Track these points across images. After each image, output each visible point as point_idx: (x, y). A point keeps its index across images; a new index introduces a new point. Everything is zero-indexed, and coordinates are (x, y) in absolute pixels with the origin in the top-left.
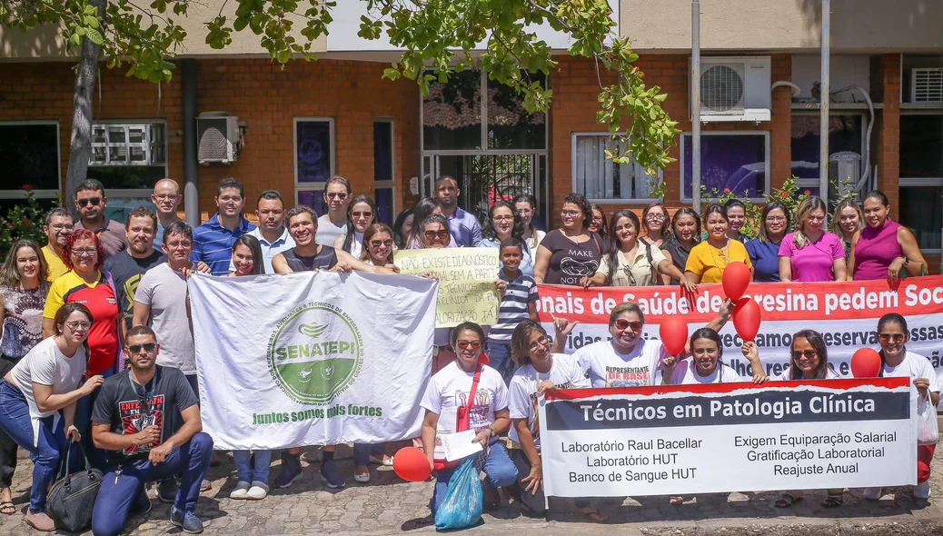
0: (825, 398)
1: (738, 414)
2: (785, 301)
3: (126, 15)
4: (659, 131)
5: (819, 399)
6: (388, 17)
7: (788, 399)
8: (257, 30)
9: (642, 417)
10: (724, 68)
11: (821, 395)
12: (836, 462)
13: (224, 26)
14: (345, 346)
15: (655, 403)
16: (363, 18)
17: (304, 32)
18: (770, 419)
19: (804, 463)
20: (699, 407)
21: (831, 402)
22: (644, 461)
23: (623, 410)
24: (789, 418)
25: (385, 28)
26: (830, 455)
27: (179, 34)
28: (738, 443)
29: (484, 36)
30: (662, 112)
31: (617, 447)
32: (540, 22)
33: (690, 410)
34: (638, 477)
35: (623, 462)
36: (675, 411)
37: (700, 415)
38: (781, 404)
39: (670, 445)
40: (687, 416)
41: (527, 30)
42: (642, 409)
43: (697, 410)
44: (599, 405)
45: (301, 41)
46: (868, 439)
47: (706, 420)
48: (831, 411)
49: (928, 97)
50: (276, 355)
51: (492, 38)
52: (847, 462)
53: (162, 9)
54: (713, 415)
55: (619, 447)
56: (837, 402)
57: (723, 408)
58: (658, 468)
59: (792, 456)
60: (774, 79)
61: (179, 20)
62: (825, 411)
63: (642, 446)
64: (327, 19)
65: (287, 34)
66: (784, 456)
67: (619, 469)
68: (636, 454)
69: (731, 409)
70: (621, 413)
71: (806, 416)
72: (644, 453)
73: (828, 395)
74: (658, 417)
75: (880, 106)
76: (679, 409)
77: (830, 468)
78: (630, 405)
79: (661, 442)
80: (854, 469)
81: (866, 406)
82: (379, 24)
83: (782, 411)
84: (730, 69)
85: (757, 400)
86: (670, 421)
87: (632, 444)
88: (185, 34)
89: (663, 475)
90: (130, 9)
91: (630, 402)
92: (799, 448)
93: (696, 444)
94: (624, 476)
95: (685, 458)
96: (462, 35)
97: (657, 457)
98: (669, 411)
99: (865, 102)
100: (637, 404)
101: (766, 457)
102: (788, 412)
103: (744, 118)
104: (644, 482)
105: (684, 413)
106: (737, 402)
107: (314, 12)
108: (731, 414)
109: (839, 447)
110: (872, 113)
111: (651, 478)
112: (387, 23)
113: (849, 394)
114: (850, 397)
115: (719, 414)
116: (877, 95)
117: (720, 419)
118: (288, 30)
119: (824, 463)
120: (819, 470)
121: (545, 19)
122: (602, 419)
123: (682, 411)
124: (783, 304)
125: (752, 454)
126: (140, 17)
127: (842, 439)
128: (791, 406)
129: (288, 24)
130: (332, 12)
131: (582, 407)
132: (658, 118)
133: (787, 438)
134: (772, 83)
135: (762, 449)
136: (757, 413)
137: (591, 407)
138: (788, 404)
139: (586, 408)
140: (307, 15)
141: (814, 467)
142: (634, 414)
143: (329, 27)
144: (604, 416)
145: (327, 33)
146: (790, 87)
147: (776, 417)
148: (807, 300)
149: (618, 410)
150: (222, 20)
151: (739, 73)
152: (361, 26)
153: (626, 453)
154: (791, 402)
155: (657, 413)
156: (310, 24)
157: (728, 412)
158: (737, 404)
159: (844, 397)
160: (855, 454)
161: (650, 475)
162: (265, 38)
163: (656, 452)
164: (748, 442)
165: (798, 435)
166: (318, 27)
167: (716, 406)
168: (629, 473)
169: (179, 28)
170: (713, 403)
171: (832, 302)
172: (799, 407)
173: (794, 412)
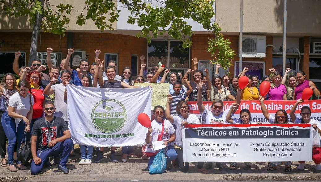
0: (281, 130)
1: (251, 135)
2: (271, 106)
3: (50, 14)
4: (228, 54)
5: (279, 131)
6: (138, 17)
7: (268, 130)
8: (94, 19)
9: (218, 135)
10: (250, 39)
11: (280, 129)
12: (284, 152)
13: (83, 18)
14: (120, 114)
15: (223, 130)
16: (129, 17)
17: (109, 20)
18: (262, 137)
19: (273, 153)
20: (238, 132)
21: (283, 132)
22: (218, 150)
23: (211, 132)
24: (269, 137)
25: (136, 20)
26: (282, 150)
27: (68, 21)
28: (251, 145)
29: (170, 23)
30: (229, 47)
31: (209, 145)
32: (189, 18)
33: (235, 133)
34: (216, 155)
35: (211, 150)
36: (229, 133)
37: (238, 135)
38: (266, 132)
39: (227, 145)
40: (234, 135)
41: (184, 20)
42: (218, 132)
43: (237, 133)
44: (203, 130)
45: (108, 23)
46: (295, 145)
47: (240, 136)
48: (283, 135)
49: (319, 52)
50: (94, 115)
51: (172, 24)
52: (288, 152)
53: (62, 12)
54: (242, 135)
55: (210, 145)
56: (285, 132)
57: (246, 133)
58: (223, 153)
59: (269, 150)
60: (267, 44)
61: (68, 16)
62: (281, 135)
63: (217, 145)
64: (118, 16)
65: (104, 21)
66: (267, 150)
67: (209, 152)
68: (216, 147)
69: (249, 133)
70: (211, 133)
71: (275, 136)
72: (218, 147)
73: (282, 129)
74: (223, 135)
75: (303, 54)
76: (231, 132)
77: (282, 154)
78: (214, 130)
79: (224, 144)
80: (290, 155)
81: (295, 134)
82: (134, 19)
83: (266, 134)
84: (252, 40)
85: (258, 130)
86: (228, 137)
87: (214, 144)
88: (69, 21)
89: (225, 155)
90: (51, 12)
91: (214, 129)
92: (272, 147)
93: (236, 145)
94: (211, 155)
95: (232, 150)
96: (162, 23)
97: (223, 149)
98: (227, 133)
99: (298, 53)
100: (216, 130)
101: (260, 150)
102: (268, 135)
103: (257, 56)
104: (218, 157)
105: (233, 134)
106: (251, 131)
107: (113, 14)
108: (249, 135)
109: (286, 147)
110: (300, 56)
111: (221, 156)
112: (137, 18)
113: (290, 129)
114: (290, 130)
115: (244, 135)
116: (302, 50)
117: (245, 137)
118: (104, 20)
119: (280, 153)
120: (278, 155)
121: (190, 17)
122: (204, 135)
123: (232, 133)
124: (270, 108)
125: (255, 149)
126: (55, 15)
127: (287, 144)
128: (270, 133)
129: (104, 18)
130: (119, 14)
131: (197, 131)
132: (228, 50)
133: (268, 144)
134: (266, 45)
135: (259, 147)
136: (258, 135)
137: (200, 131)
138: (268, 132)
139: (199, 131)
140: (110, 15)
141: (277, 154)
142: (215, 134)
143: (117, 18)
144: (205, 134)
145: (117, 21)
146: (272, 47)
147: (264, 136)
148: (278, 106)
149: (210, 132)
150: (82, 16)
151: (255, 41)
152: (129, 19)
153: (212, 147)
154: (269, 131)
155: (223, 134)
156: (112, 17)
157: (248, 134)
158: (251, 132)
159: (288, 130)
160: (292, 150)
161: (220, 155)
162: (96, 22)
163: (222, 147)
164: (254, 145)
165: (272, 143)
166: (114, 19)
167: (243, 132)
168: (213, 154)
169: (68, 18)
170: (242, 131)
171: (287, 107)
172: (272, 133)
173: (270, 135)
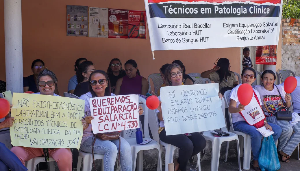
0: (254, 7)
1: (225, 13)
5: (252, 7)
7: (242, 7)
9: (188, 13)
11: (253, 5)
12: (257, 35)
15: (193, 6)
18: (235, 16)
19: (247, 35)
20: (210, 9)
21: (256, 9)
22: (189, 33)
23: (181, 9)
24: (242, 15)
26: (255, 32)
28: (224, 26)
31: (178, 27)
33: (207, 10)
34: (187, 41)
35: (181, 34)
36: (201, 11)
37: (211, 13)
38: (240, 9)
39: (199, 26)
40: (206, 13)
42: (188, 8)
43: (209, 10)
44: (171, 6)
46: (267, 25)
47: (213, 15)
48: (256, 13)
52: (260, 35)
54: (215, 13)
55: (179, 26)
56: (258, 9)
57: (219, 10)
58: (194, 37)
59: (243, 32)
62: (254, 13)
63: (188, 27)
66: (240, 32)
67: (180, 37)
68: (186, 30)
69: (222, 10)
70: (180, 10)
71: (248, 15)
72: (189, 30)
73: (255, 6)
74: (195, 13)
76: (203, 9)
77: (255, 38)
78: (184, 6)
79: (196, 25)
80: (263, 38)
81: (267, 11)
83: (240, 12)
85: (231, 7)
86: (199, 15)
87: (184, 25)
89: (197, 40)
91: (184, 5)
92: (245, 28)
93: (209, 26)
94: (182, 40)
95: (205, 32)
97: (194, 32)
98: (199, 10)
100: (187, 6)
101: (234, 32)
102: (242, 13)
104: (189, 43)
105: (205, 11)
106: (224, 7)
108: (222, 13)
109: (259, 28)
111: (192, 41)
113: (262, 6)
114: (262, 7)
115: (218, 12)
117: (218, 15)
119: (253, 35)
120: (251, 38)
122: (172, 13)
123: (204, 10)
125: (229, 31)
127: (259, 25)
128: (243, 10)
131: (164, 7)
133: (241, 24)
135: (233, 29)
136: (231, 13)
137: (167, 7)
138: (242, 9)
139: (165, 7)
142: (185, 11)
144: (173, 11)
147: (238, 15)
153: (183, 29)
154: (243, 8)
155: (194, 11)
157: (221, 12)
158: (224, 8)
159: (260, 7)
160: (264, 31)
161: (192, 40)
163: (194, 29)
164: (228, 26)
167: (217, 9)
168: (184, 39)
170: (215, 7)
172: (246, 11)
173: (244, 13)
